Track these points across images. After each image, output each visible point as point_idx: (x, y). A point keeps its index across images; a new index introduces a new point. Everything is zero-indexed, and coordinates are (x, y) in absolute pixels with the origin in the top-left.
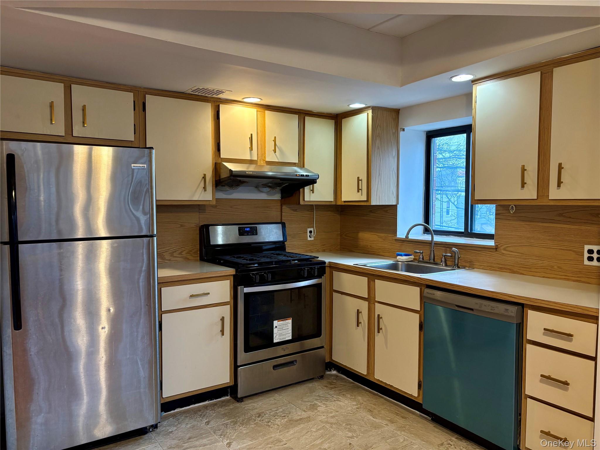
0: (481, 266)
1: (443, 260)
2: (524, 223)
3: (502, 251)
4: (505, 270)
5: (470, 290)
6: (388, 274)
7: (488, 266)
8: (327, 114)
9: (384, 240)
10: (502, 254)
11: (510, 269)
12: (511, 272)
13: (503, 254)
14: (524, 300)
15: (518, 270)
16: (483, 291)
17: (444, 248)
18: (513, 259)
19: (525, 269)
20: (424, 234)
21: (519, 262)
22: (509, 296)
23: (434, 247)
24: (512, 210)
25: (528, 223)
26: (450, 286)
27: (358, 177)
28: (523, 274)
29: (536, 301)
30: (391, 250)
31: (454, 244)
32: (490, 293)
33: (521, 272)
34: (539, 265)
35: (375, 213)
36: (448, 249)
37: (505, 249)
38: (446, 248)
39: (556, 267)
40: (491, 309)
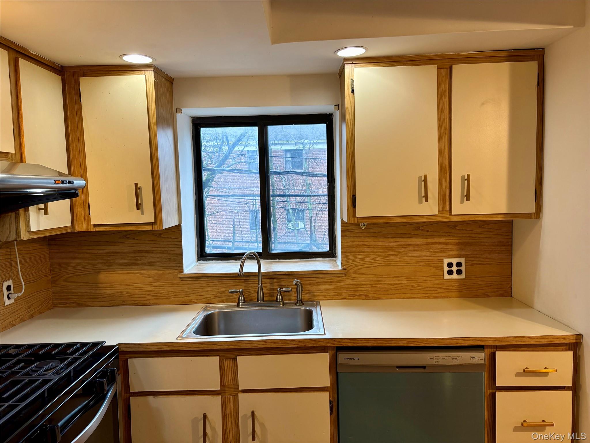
0: (325, 296)
1: (279, 297)
2: (377, 240)
3: (352, 274)
4: (357, 297)
5: (417, 342)
6: (268, 343)
7: (334, 296)
10: (352, 278)
11: (363, 295)
12: (365, 298)
13: (354, 278)
14: (492, 341)
15: (373, 295)
16: (437, 340)
17: (268, 280)
18: (367, 282)
19: (381, 293)
20: (200, 261)
21: (374, 285)
22: (473, 340)
24: (363, 225)
25: (382, 240)
26: (385, 342)
28: (379, 299)
29: (507, 340)
30: (172, 293)
32: (448, 341)
33: (377, 296)
34: (397, 286)
35: (134, 239)
36: (275, 280)
37: (355, 272)
38: (271, 280)
39: (415, 286)
40: (453, 362)
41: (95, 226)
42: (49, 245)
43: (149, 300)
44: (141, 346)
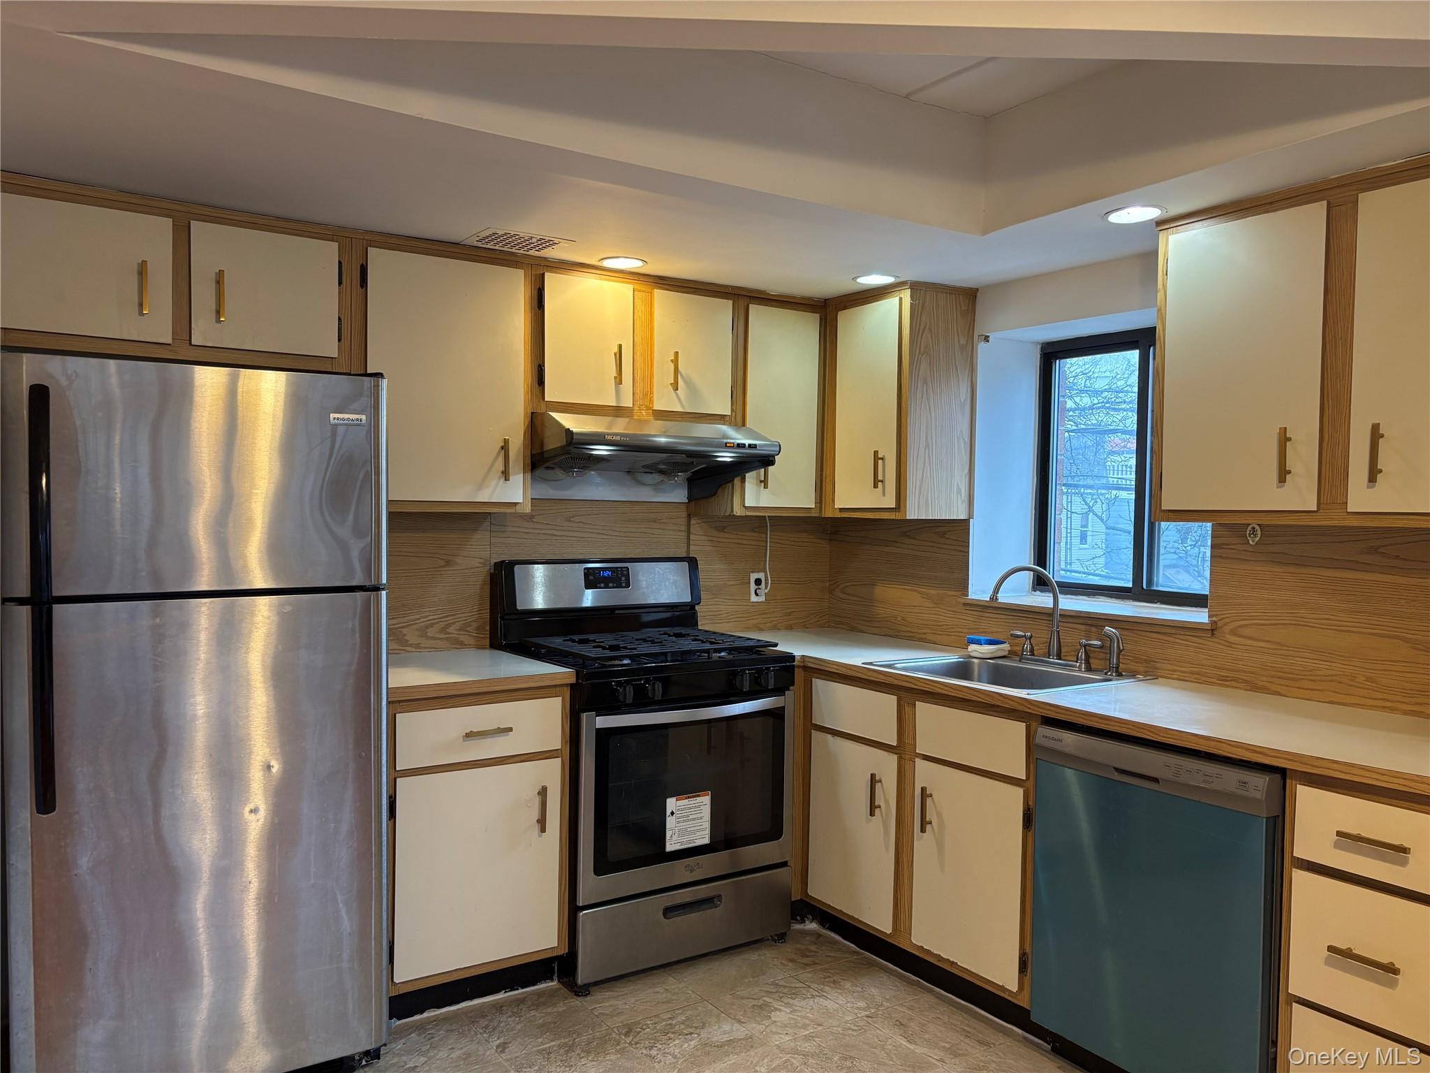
0: (1175, 671)
1: (1082, 655)
2: (1280, 570)
3: (1228, 636)
4: (1233, 683)
5: (1150, 731)
6: (947, 688)
7: (1190, 673)
8: (803, 298)
9: (935, 603)
10: (1226, 644)
11: (1246, 682)
12: (1249, 688)
13: (1230, 645)
14: (1285, 759)
15: (1267, 684)
17: (1083, 627)
18: (1256, 656)
19: (1282, 682)
20: (1035, 591)
21: (1269, 664)
22: (1247, 749)
23: (1060, 624)
24: (1252, 536)
25: (1292, 569)
26: (1100, 721)
27: (875, 452)
28: (1280, 694)
29: (1316, 764)
30: (952, 628)
31: (1107, 618)
32: (1201, 741)
33: (1274, 688)
34: (1319, 673)
35: (914, 538)
36: (1094, 629)
37: (1234, 632)
38: (1088, 627)
39: (1362, 679)
40: (1204, 781)
41: (841, 510)
42: (830, 540)
43: (925, 634)
44: (821, 663)
